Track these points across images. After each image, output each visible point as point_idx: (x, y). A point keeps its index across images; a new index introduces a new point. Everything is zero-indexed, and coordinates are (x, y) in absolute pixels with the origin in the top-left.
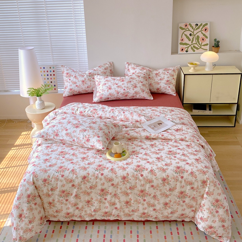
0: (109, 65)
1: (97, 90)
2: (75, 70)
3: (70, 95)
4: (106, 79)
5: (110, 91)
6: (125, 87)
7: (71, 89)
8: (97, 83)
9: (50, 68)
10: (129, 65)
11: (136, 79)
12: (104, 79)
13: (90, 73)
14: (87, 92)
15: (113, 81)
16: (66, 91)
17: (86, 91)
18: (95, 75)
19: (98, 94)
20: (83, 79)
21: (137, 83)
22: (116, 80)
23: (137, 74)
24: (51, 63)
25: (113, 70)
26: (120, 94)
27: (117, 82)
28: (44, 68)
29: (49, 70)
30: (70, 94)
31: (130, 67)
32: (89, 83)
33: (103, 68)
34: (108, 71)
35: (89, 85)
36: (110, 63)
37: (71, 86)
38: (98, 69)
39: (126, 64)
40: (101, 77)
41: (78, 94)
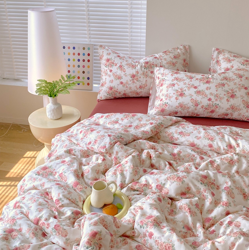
0: (183, 51)
1: (157, 95)
2: (122, 55)
3: (108, 98)
4: (176, 75)
5: (181, 100)
6: (211, 94)
7: (111, 88)
8: (157, 81)
9: (84, 49)
10: (219, 53)
11: (235, 81)
12: (172, 75)
13: (147, 63)
14: (138, 96)
15: (188, 81)
16: (103, 91)
17: (137, 93)
18: (156, 66)
19: (157, 103)
20: (133, 71)
21: (237, 90)
22: (195, 79)
23: (237, 72)
24: (86, 41)
25: (188, 59)
26: (199, 106)
27: (196, 83)
28: (74, 48)
29: (82, 52)
30: (108, 96)
31: (221, 57)
32: (143, 80)
33: (172, 55)
34: (180, 61)
35: (144, 83)
36: (185, 47)
37: (112, 82)
38: (163, 55)
39: (214, 51)
40: (167, 71)
41: (123, 96)
